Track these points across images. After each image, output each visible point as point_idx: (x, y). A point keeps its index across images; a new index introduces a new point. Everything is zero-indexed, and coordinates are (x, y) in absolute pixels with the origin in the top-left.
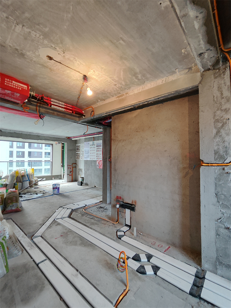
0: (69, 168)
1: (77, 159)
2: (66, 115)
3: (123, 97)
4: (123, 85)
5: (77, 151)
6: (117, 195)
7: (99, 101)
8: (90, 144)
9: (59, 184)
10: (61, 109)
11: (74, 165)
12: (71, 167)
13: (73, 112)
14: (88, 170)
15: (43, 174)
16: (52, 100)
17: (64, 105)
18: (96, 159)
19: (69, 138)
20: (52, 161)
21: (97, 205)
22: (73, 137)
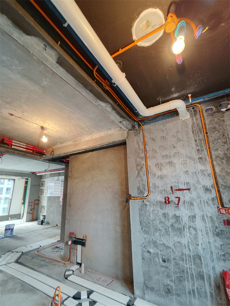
0: (30, 206)
1: (40, 195)
2: (27, 154)
3: (77, 142)
4: (75, 134)
5: (42, 186)
6: (71, 231)
7: (58, 143)
8: (55, 179)
10: (21, 149)
11: (36, 202)
12: (33, 204)
13: (33, 152)
14: (51, 207)
16: (13, 141)
17: (26, 146)
18: (59, 194)
19: (34, 173)
20: (11, 198)
21: (53, 246)
22: (38, 172)
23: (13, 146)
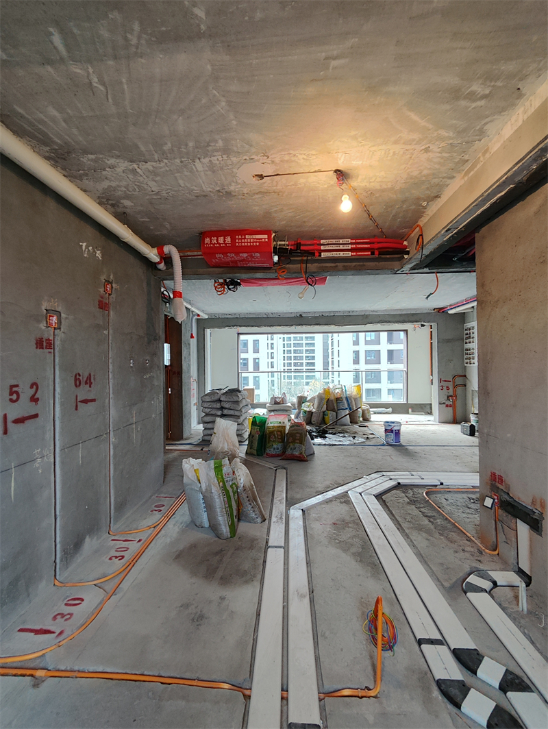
0: (445, 388)
1: (467, 363)
5: (468, 341)
6: (494, 471)
7: (424, 204)
9: (399, 424)
10: (341, 254)
11: (459, 381)
12: (451, 385)
13: (373, 253)
15: (386, 398)
16: (322, 241)
17: (351, 244)
19: (441, 311)
20: (406, 369)
22: (450, 305)
23: (322, 254)
